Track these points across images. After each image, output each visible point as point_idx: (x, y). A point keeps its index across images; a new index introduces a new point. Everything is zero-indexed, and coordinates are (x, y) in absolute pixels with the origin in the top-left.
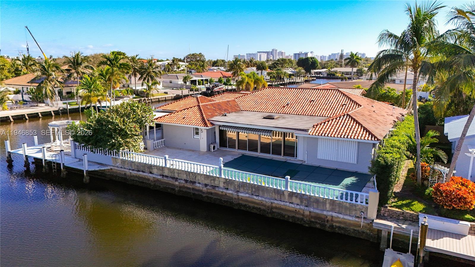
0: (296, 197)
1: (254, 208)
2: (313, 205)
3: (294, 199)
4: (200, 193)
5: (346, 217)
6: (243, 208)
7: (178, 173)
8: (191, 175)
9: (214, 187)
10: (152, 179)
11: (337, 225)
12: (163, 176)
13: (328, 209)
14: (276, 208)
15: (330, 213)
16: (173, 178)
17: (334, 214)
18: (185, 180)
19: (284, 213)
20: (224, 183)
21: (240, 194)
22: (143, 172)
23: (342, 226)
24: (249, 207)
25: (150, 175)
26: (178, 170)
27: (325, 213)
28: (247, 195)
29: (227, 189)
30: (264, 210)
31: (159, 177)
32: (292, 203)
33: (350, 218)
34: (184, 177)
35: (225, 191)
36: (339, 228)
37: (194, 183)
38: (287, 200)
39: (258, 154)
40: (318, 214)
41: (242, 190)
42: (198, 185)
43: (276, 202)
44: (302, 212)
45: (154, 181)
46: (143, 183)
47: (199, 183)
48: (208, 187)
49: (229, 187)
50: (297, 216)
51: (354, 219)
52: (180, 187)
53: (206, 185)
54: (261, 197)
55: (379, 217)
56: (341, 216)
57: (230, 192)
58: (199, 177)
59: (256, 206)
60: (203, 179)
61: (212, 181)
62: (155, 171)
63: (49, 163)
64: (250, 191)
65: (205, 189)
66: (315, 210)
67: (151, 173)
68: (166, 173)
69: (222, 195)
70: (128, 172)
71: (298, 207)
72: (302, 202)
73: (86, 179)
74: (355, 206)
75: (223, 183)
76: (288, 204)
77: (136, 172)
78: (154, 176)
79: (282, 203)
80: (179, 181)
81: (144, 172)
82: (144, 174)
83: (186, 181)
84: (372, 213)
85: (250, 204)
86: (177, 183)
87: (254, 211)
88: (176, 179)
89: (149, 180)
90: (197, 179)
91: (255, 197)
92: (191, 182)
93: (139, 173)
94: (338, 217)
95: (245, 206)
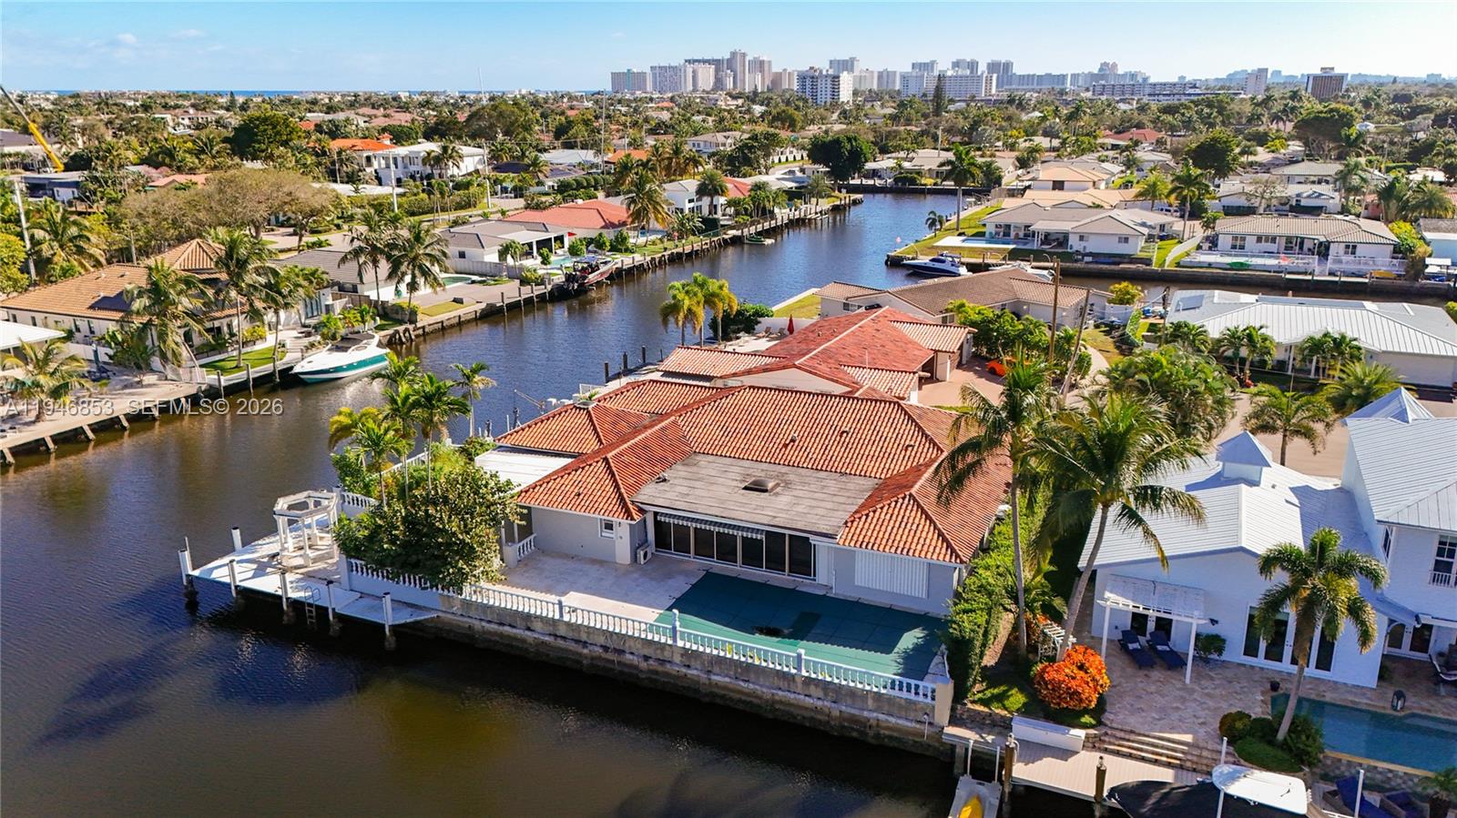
0: (817, 686)
1: (740, 701)
2: (846, 701)
3: (812, 690)
4: (635, 672)
5: (900, 722)
6: (718, 701)
7: (588, 633)
8: (615, 636)
9: (663, 662)
10: (531, 640)
11: (887, 732)
12: (556, 636)
13: (870, 707)
14: (781, 702)
15: (875, 714)
16: (577, 641)
17: (881, 717)
18: (602, 646)
19: (796, 711)
20: (682, 655)
21: (714, 678)
22: (510, 625)
23: (895, 734)
24: (731, 699)
25: (529, 633)
26: (588, 627)
27: (866, 714)
28: (727, 680)
29: (689, 666)
30: (759, 706)
31: (547, 638)
32: (809, 696)
33: (909, 724)
34: (601, 640)
35: (684, 670)
36: (891, 737)
37: (621, 652)
38: (798, 690)
39: (738, 569)
40: (854, 715)
41: (716, 669)
42: (629, 657)
43: (780, 693)
44: (827, 711)
45: (537, 645)
46: (512, 646)
47: (632, 653)
48: (651, 662)
49: (693, 664)
50: (819, 717)
51: (914, 725)
52: (592, 658)
53: (646, 658)
54: (753, 683)
55: (954, 721)
56: (893, 720)
57: (695, 672)
58: (630, 643)
59: (743, 698)
60: (639, 646)
61: (659, 652)
62: (538, 626)
63: (297, 605)
64: (732, 673)
65: (643, 665)
66: (847, 709)
67: (529, 629)
68: (562, 631)
69: (678, 677)
70: (477, 625)
71: (820, 703)
72: (826, 695)
73: (390, 641)
74: (915, 703)
75: (679, 655)
76: (802, 697)
77: (496, 627)
78: (536, 636)
79: (792, 696)
80: (591, 648)
81: (514, 627)
82: (514, 631)
83: (606, 648)
84: (942, 715)
85: (732, 694)
86: (585, 651)
87: (741, 707)
88: (585, 644)
89: (524, 641)
90: (627, 645)
91: (742, 684)
92: (616, 650)
93: (501, 628)
94: (887, 721)
95: (723, 697)
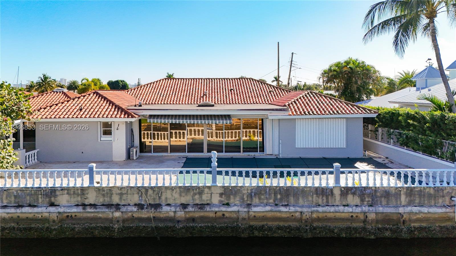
0: (354, 194)
1: (279, 228)
2: (381, 202)
3: (351, 199)
4: (170, 224)
5: (433, 210)
6: (256, 233)
7: (121, 194)
8: (150, 192)
9: (201, 206)
10: (54, 217)
11: (417, 225)
12: (84, 205)
13: (403, 203)
14: (318, 219)
15: (409, 209)
16: (109, 206)
17: (415, 209)
18: (135, 205)
19: (332, 225)
20: (221, 195)
21: (255, 209)
22: (30, 206)
23: (424, 225)
24: (270, 229)
25: (52, 209)
26: (121, 188)
27: (401, 210)
28: (268, 208)
29: (228, 204)
30: (298, 229)
31: (75, 210)
32: (347, 206)
33: (439, 210)
34: (136, 199)
35: (223, 209)
36: (421, 229)
37: (157, 206)
38: (337, 203)
40: (387, 214)
41: (256, 201)
42: (165, 209)
43: (320, 209)
44: (362, 217)
45: (61, 221)
46: (30, 229)
47: (168, 205)
48: (190, 209)
49: (232, 201)
50: (355, 225)
51: (444, 210)
52: (124, 221)
53: (184, 206)
54: (294, 206)
56: (425, 210)
57: (235, 209)
58: (168, 194)
59: (281, 224)
60: (177, 196)
61: (197, 197)
62: (63, 199)
64: (271, 201)
65: (181, 214)
67: (52, 205)
68: (91, 198)
69: (215, 219)
71: (359, 210)
72: (362, 200)
74: (442, 190)
75: (218, 195)
76: (341, 208)
77: (13, 210)
78: (61, 210)
79: (332, 209)
80: (124, 209)
81: (35, 206)
82: (36, 210)
83: (140, 206)
85: (270, 224)
86: (117, 214)
87: (279, 234)
88: (117, 207)
89: (45, 220)
90: (163, 198)
91: (283, 209)
92: (151, 205)
93: (19, 211)
94: (420, 212)
95: (261, 228)
